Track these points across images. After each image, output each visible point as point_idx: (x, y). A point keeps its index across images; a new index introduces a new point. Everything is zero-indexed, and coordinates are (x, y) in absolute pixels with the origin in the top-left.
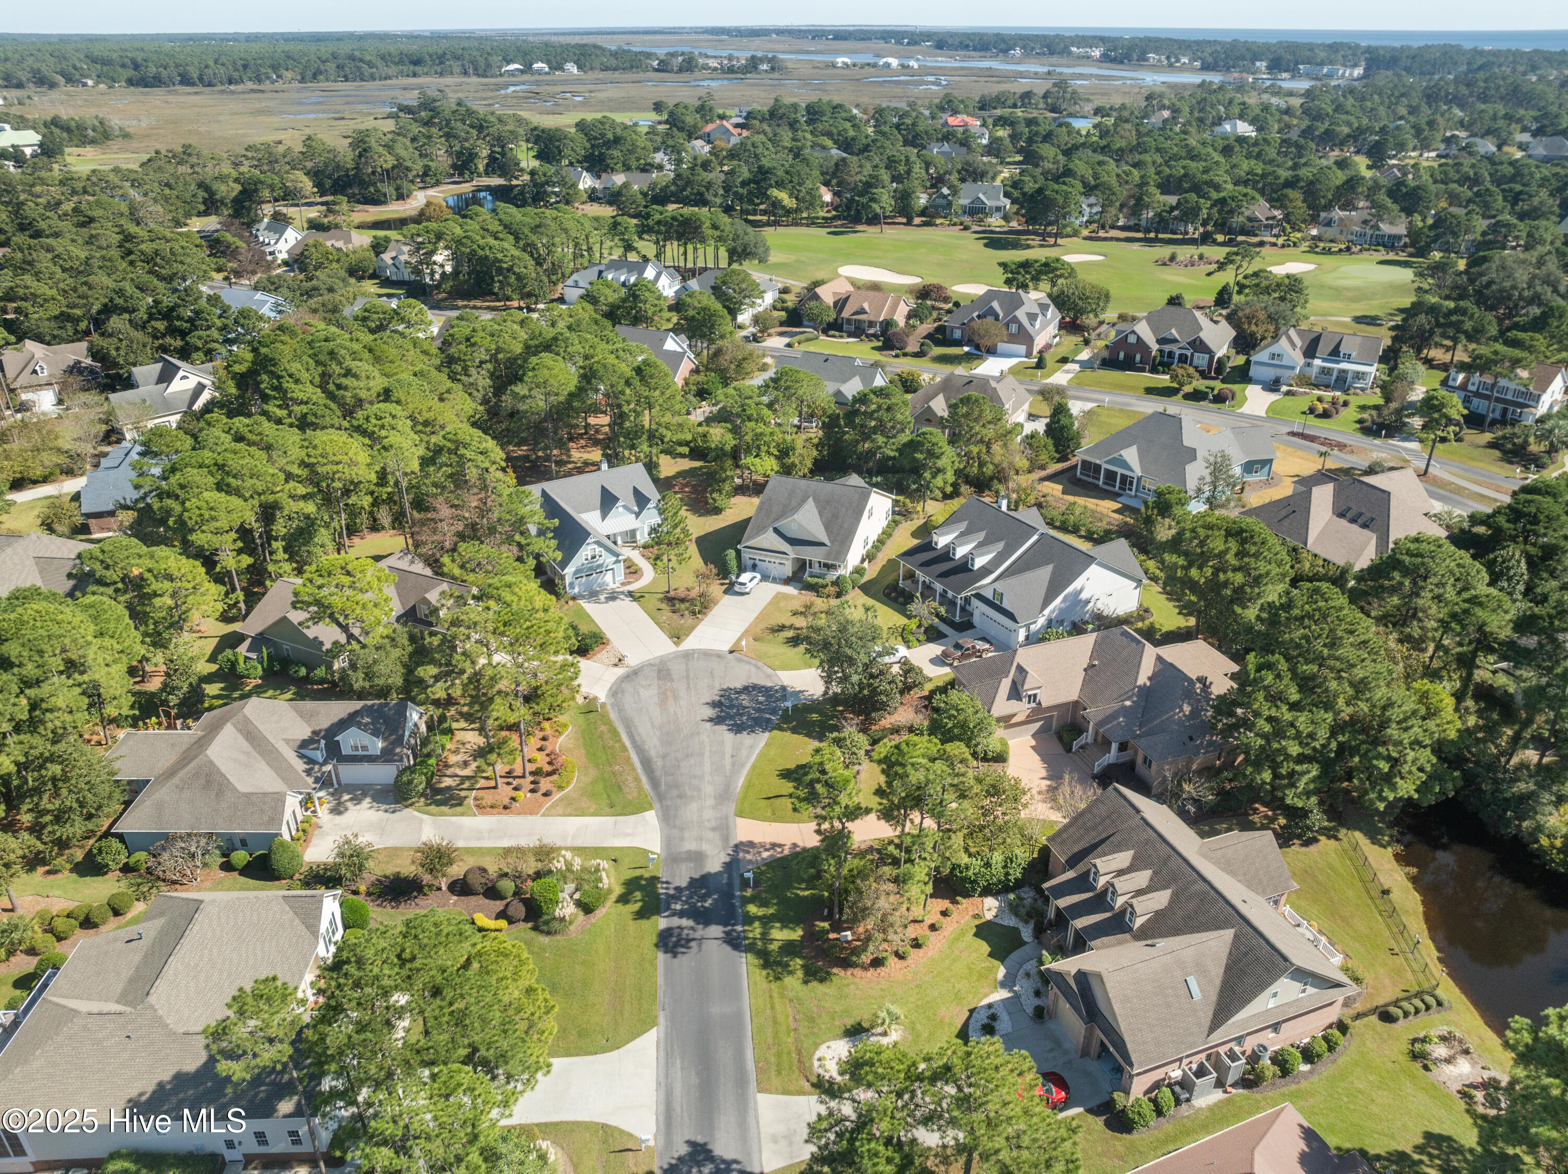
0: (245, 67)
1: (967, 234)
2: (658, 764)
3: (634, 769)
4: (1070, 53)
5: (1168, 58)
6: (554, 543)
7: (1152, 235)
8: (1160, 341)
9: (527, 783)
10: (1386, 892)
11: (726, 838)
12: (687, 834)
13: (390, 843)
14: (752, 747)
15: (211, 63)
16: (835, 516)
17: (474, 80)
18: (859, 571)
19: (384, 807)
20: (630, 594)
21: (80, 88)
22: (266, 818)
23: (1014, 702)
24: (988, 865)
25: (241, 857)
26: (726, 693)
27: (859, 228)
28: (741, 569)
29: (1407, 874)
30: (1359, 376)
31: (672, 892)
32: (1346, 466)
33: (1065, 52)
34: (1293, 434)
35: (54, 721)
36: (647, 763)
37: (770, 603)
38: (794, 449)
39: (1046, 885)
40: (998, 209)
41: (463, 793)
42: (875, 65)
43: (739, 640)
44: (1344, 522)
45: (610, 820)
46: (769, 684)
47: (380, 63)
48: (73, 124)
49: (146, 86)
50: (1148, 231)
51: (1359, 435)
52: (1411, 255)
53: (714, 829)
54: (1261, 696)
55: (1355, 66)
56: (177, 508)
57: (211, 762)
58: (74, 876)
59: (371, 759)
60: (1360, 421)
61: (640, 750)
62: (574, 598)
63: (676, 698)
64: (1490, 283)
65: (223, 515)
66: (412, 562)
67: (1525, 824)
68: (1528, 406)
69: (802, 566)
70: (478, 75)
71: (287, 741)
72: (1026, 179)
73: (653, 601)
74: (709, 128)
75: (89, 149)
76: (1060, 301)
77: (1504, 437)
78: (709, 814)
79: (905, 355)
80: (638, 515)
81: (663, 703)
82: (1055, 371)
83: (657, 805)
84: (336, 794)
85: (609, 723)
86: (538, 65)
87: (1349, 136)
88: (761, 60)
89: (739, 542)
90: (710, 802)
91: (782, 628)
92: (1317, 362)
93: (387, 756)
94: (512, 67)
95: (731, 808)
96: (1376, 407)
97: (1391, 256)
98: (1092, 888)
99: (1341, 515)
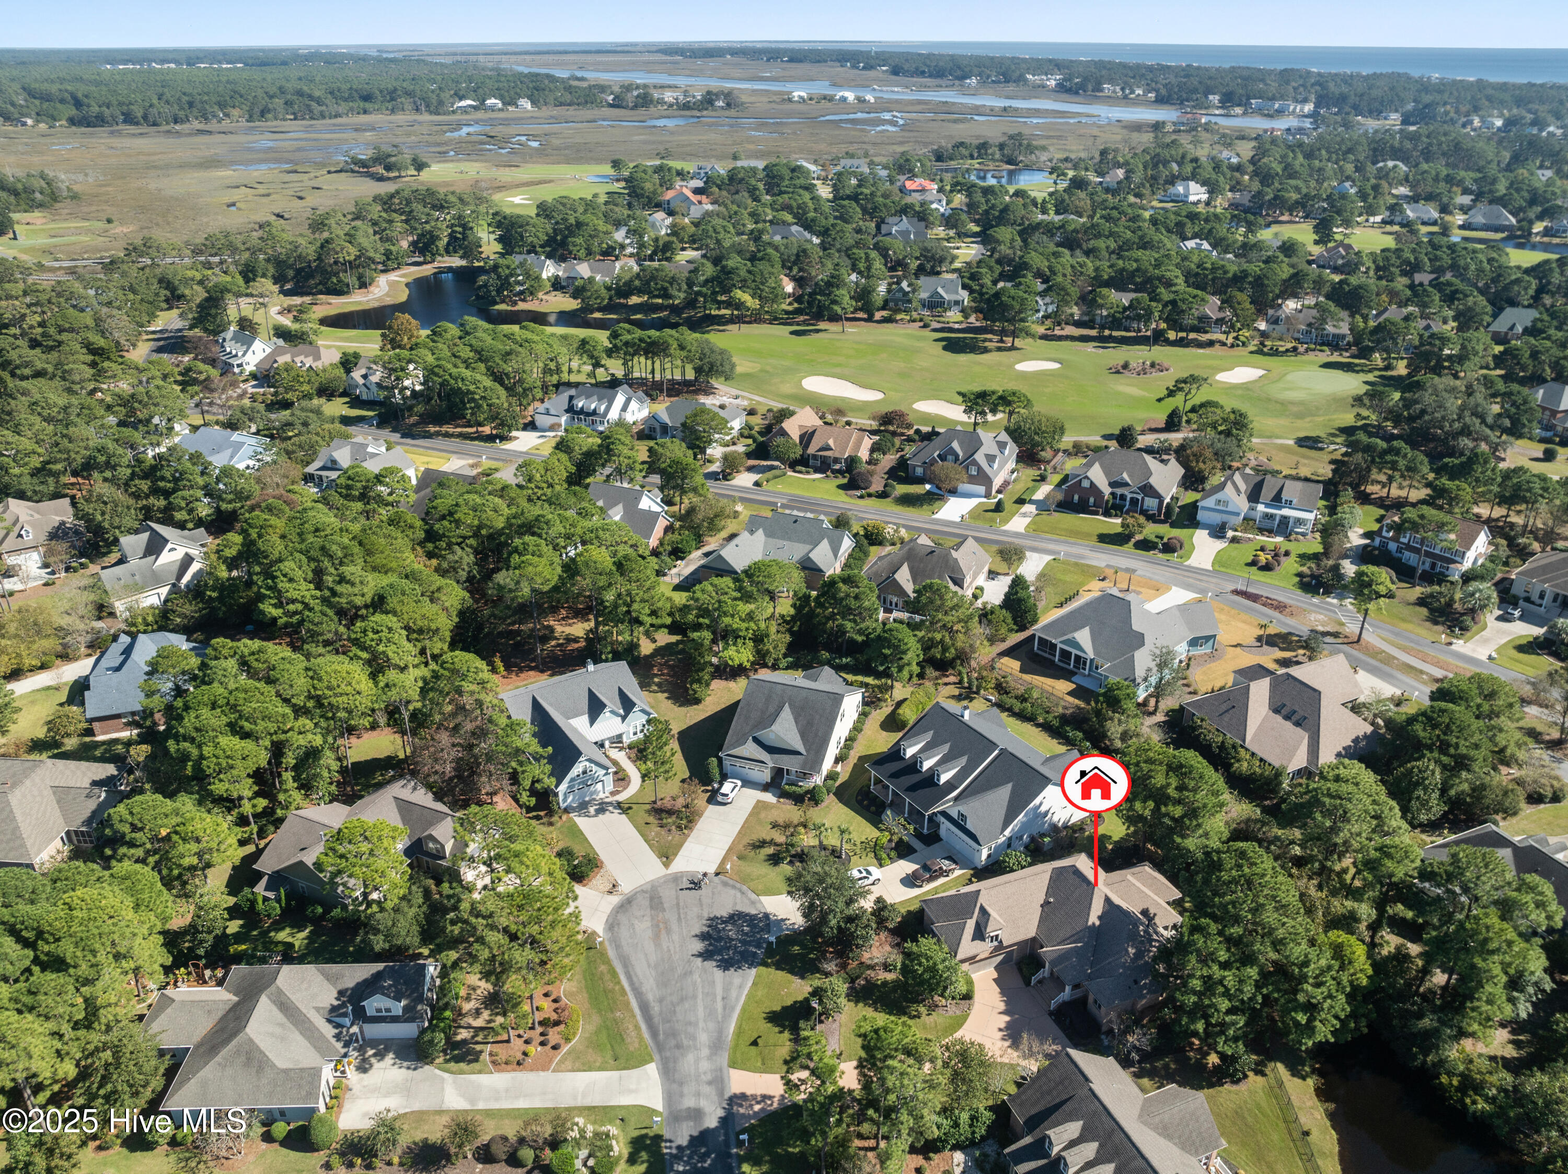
0: (191, 104)
1: (926, 333)
2: (656, 1008)
3: (634, 1016)
4: (1026, 80)
5: (1123, 89)
6: (548, 768)
7: (1107, 332)
8: (1112, 485)
9: (536, 1034)
10: (1307, 1133)
11: (721, 1093)
12: (686, 1090)
13: (416, 1106)
14: (741, 987)
15: (155, 101)
16: (810, 723)
17: (426, 117)
18: (832, 776)
19: (405, 1064)
20: (619, 805)
21: (20, 128)
22: (304, 1093)
23: (977, 942)
24: (956, 1125)
25: (280, 1129)
26: (713, 921)
27: (822, 325)
28: (724, 777)
29: (1326, 1110)
30: (1299, 522)
31: (674, 1151)
32: (1284, 631)
33: (1021, 79)
34: (1236, 592)
35: (106, 1015)
36: (645, 1008)
37: (751, 815)
38: (767, 636)
39: (1007, 1151)
40: (957, 303)
41: (478, 1047)
42: (830, 99)
43: (723, 862)
44: (1279, 718)
45: (615, 1074)
46: (753, 912)
47: (329, 100)
48: (20, 186)
49: (88, 126)
50: (1103, 327)
51: (1299, 592)
52: (1353, 357)
53: (710, 1083)
54: (1193, 959)
55: (1305, 101)
56: (195, 752)
57: (251, 1040)
58: (124, 1151)
59: (395, 1019)
60: (1300, 575)
61: (639, 994)
62: (566, 810)
63: (669, 931)
64: (1423, 412)
65: (239, 763)
66: (415, 789)
67: (1429, 1058)
68: (1455, 562)
69: (778, 773)
70: (431, 113)
71: (317, 1009)
72: (984, 270)
73: (641, 812)
74: (669, 195)
75: (37, 214)
76: (1015, 433)
77: (1431, 596)
78: (705, 1065)
79: (870, 495)
80: (624, 718)
81: (656, 937)
82: (1013, 515)
83: (656, 1057)
84: (361, 1050)
85: (608, 962)
86: (491, 101)
87: (1297, 202)
88: (717, 95)
89: (720, 748)
90: (705, 1052)
91: (762, 844)
92: (1261, 508)
93: (410, 1015)
94: (463, 103)
95: (724, 1059)
96: (1316, 557)
97: (1336, 358)
98: (1046, 1155)
99: (1276, 711)
